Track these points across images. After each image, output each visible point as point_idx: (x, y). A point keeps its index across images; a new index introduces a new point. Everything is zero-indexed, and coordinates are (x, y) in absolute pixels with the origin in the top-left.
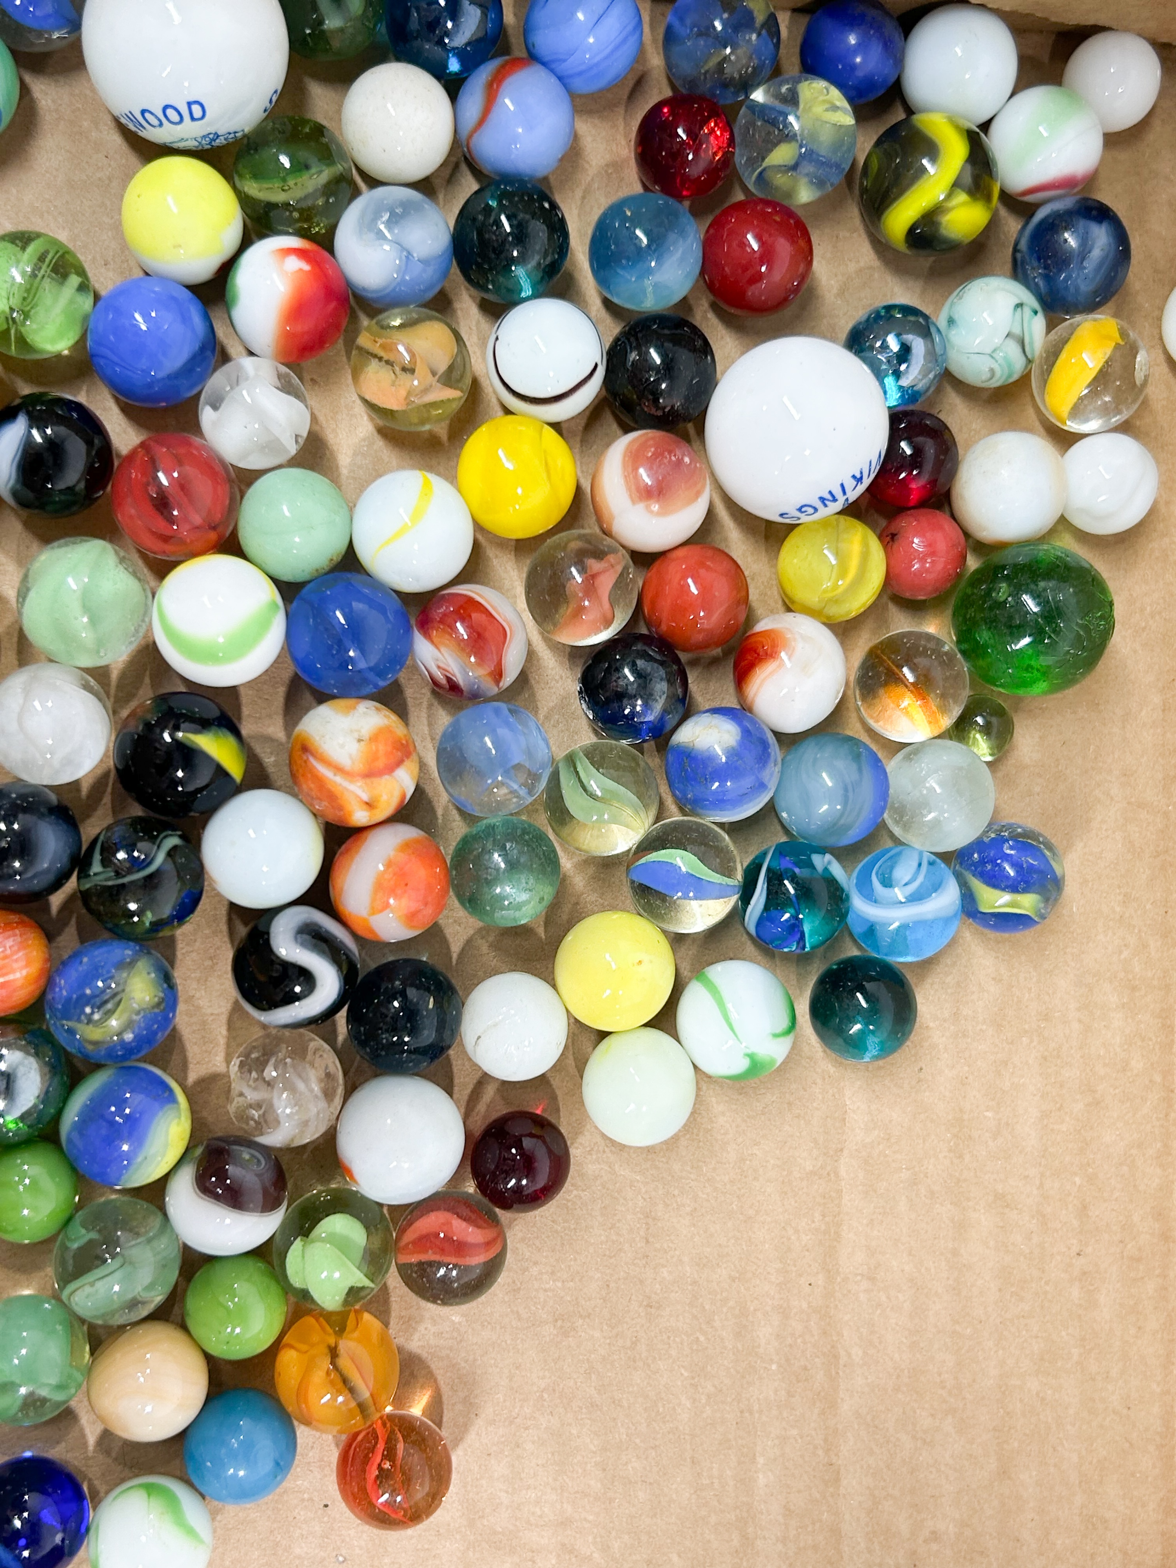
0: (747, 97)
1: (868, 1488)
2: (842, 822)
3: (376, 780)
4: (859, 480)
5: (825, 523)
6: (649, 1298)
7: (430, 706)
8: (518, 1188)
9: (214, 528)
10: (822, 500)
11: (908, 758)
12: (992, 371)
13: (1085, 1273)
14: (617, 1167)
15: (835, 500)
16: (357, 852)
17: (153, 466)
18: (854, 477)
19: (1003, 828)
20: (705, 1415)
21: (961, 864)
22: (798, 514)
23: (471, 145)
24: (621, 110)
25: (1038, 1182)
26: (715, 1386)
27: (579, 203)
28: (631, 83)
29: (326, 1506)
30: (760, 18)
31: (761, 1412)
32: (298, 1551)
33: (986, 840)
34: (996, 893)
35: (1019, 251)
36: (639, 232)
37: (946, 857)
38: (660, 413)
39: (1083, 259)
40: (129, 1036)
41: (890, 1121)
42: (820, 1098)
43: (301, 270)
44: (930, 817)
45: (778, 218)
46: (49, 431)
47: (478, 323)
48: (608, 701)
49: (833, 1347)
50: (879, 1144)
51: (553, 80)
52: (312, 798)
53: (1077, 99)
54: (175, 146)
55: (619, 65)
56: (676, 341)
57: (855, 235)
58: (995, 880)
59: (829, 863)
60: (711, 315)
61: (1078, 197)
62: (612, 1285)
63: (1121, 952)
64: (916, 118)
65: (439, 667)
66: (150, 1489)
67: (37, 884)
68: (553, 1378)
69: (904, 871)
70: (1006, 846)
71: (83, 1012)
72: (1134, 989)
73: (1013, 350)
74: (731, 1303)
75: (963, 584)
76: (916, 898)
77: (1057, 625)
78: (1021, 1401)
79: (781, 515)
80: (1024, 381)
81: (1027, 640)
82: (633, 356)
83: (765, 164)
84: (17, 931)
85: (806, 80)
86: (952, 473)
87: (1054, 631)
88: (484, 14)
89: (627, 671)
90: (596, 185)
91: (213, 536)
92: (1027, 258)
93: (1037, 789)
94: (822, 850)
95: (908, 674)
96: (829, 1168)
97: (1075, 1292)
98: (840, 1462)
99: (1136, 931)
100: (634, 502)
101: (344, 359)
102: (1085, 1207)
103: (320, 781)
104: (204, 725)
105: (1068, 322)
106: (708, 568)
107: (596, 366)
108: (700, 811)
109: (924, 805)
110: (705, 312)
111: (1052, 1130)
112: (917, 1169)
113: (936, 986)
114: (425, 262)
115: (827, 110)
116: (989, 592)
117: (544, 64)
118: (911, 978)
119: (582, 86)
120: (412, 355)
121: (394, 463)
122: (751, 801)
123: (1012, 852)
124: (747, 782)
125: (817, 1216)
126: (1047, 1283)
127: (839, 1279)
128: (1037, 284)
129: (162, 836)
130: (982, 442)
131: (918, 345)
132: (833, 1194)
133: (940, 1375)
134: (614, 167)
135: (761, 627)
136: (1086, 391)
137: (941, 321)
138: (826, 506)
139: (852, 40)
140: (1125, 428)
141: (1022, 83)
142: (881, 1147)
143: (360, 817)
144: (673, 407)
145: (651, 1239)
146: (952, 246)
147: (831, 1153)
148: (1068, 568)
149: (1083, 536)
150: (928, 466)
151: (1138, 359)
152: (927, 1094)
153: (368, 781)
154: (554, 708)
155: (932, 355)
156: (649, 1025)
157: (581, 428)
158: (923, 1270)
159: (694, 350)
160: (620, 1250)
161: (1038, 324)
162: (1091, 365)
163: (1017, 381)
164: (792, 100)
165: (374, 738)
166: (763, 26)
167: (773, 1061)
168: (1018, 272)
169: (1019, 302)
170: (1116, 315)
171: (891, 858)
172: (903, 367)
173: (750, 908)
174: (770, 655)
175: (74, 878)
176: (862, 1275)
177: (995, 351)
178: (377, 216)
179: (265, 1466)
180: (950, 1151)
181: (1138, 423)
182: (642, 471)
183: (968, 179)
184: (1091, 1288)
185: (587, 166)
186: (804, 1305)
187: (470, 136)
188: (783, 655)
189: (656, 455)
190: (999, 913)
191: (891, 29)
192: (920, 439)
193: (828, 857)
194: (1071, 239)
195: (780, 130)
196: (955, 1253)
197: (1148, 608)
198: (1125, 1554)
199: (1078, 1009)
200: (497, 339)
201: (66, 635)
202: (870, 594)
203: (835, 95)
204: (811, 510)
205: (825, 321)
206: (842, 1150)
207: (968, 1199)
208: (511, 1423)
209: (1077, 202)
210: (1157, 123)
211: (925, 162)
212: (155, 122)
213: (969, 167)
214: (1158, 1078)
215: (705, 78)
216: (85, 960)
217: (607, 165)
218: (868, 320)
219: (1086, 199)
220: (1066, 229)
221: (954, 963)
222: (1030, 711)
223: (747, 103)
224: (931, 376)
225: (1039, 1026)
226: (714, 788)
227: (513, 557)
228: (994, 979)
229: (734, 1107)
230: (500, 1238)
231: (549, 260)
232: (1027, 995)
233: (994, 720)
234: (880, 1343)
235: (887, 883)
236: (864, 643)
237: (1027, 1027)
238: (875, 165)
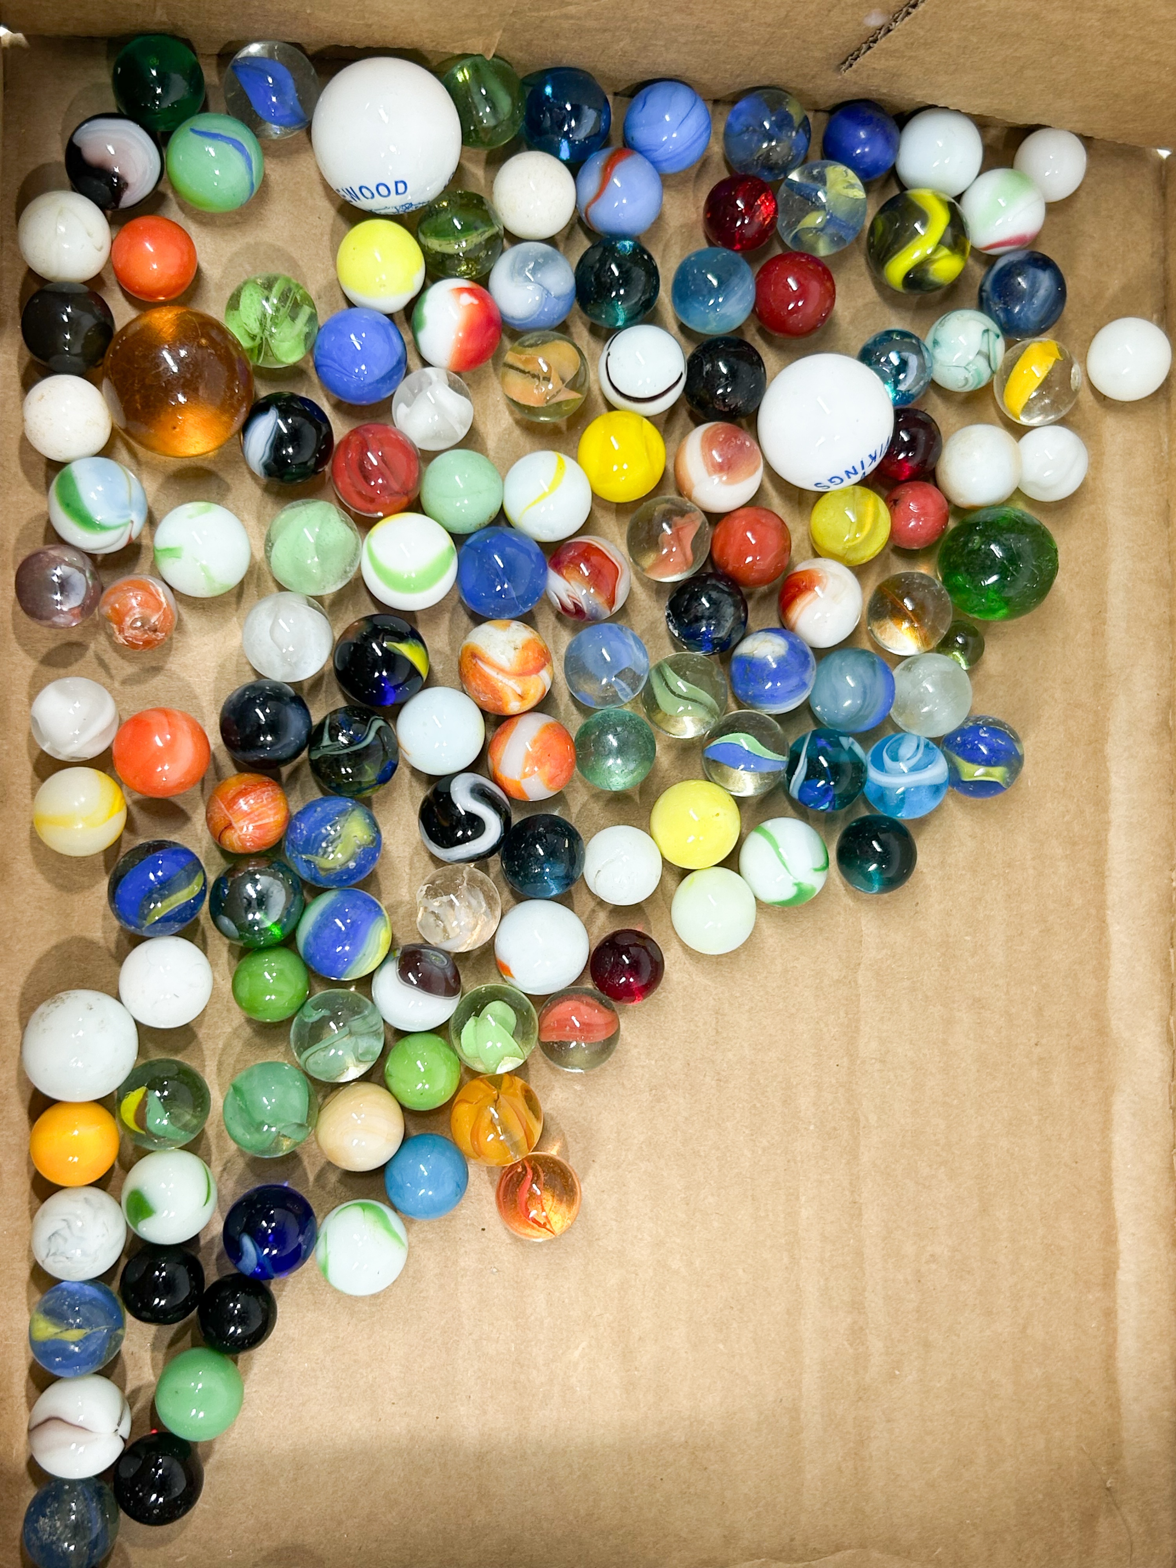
0: (786, 177)
1: (883, 1221)
2: (861, 714)
3: (527, 678)
4: (874, 458)
5: (844, 492)
6: (719, 1074)
7: (555, 628)
8: (627, 984)
9: (406, 494)
10: (847, 473)
11: (908, 669)
12: (966, 379)
13: (1041, 1059)
14: (694, 977)
15: (856, 473)
16: (511, 732)
17: (364, 447)
18: (870, 456)
19: (978, 719)
20: (761, 1163)
21: (947, 746)
22: (829, 484)
23: (589, 212)
24: (690, 185)
25: (1005, 990)
26: (768, 1142)
27: (661, 254)
28: (698, 166)
29: (483, 1230)
30: (797, 119)
31: (802, 1162)
32: (462, 1264)
33: (966, 727)
34: (975, 767)
35: (984, 291)
36: (710, 277)
37: (937, 741)
38: (727, 409)
39: (1033, 297)
40: (352, 865)
41: (895, 943)
42: (843, 924)
43: (472, 304)
44: (926, 709)
45: (811, 267)
46: (290, 421)
47: (588, 342)
48: (691, 622)
49: (855, 1113)
50: (887, 960)
51: (648, 164)
52: (479, 693)
53: (1026, 180)
54: (378, 212)
55: (694, 154)
56: (739, 356)
57: (862, 278)
58: (974, 757)
59: (853, 743)
60: (757, 338)
61: (1027, 251)
62: (692, 1064)
63: (1064, 817)
64: (909, 192)
65: (569, 596)
66: (363, 1207)
67: (282, 754)
68: (650, 1133)
69: (907, 750)
70: (981, 731)
71: (320, 846)
72: (1074, 844)
73: (982, 363)
74: (780, 1079)
75: (945, 538)
76: (915, 769)
77: (1018, 566)
78: (996, 1155)
79: (816, 485)
80: (989, 387)
81: (994, 578)
82: (708, 367)
83: (799, 227)
84: (270, 788)
85: (831, 165)
86: (938, 456)
87: (1016, 570)
88: (599, 116)
89: (704, 600)
90: (673, 241)
91: (405, 500)
92: (991, 297)
93: (1001, 693)
94: (847, 735)
95: (908, 604)
96: (850, 978)
97: (1035, 1073)
98: (861, 1201)
99: (1075, 800)
100: (710, 474)
101: (492, 370)
102: (1040, 1009)
103: (486, 679)
104: (401, 637)
105: (1020, 344)
106: (763, 525)
107: (682, 374)
108: (758, 705)
109: (921, 700)
110: (753, 335)
111: (1015, 950)
112: (915, 979)
113: (927, 842)
114: (558, 298)
115: (847, 188)
116: (966, 544)
117: (641, 152)
118: (912, 832)
119: (668, 168)
120: (548, 365)
121: (528, 447)
122: (795, 697)
123: (986, 735)
124: (794, 682)
125: (842, 1014)
126: (1013, 1066)
127: (858, 1062)
128: (998, 316)
129: (372, 719)
130: (959, 432)
131: (913, 361)
132: (854, 998)
133: (935, 1135)
134: (688, 228)
135: (800, 567)
136: (1034, 394)
137: (928, 342)
138: (849, 477)
139: (862, 135)
140: (1062, 422)
141: (987, 166)
142: (889, 962)
143: (514, 706)
144: (736, 406)
145: (720, 1030)
146: (937, 287)
147: (852, 966)
148: (1025, 524)
149: (1032, 503)
150: (921, 450)
151: (1073, 371)
152: (922, 922)
153: (522, 678)
154: (644, 630)
155: (923, 368)
156: (721, 865)
157: (663, 421)
158: (921, 1055)
159: (752, 364)
160: (697, 1037)
161: (999, 346)
162: (1038, 375)
163: (983, 387)
164: (821, 179)
165: (525, 647)
166: (800, 125)
167: (813, 890)
168: (983, 305)
169: (984, 328)
170: (1056, 338)
171: (896, 741)
172: (902, 376)
173: (794, 777)
174: (809, 588)
175: (306, 750)
176: (876, 1059)
177: (968, 364)
178: (525, 264)
179: (449, 1187)
180: (939, 966)
181: (1071, 419)
182: (714, 453)
183: (949, 239)
184: (1047, 1070)
185: (667, 227)
186: (834, 1081)
187: (589, 206)
188: (817, 589)
189: (726, 440)
190: (976, 781)
191: (891, 126)
192: (914, 430)
193: (851, 739)
194: (1022, 283)
195: (813, 203)
196: (945, 1042)
197: (1081, 558)
198: (1076, 1274)
199: (1033, 859)
200: (609, 354)
201: (301, 570)
202: (879, 545)
203: (851, 175)
204: (838, 481)
205: (841, 343)
206: (859, 964)
207: (954, 1002)
208: (619, 1167)
209: (1027, 255)
210: (1082, 194)
211: (917, 226)
212: (368, 195)
213: (950, 230)
214: (1093, 911)
215: (757, 163)
216: (319, 809)
217: (681, 226)
218: (875, 341)
219: (1033, 252)
220: (1019, 275)
221: (941, 824)
222: (995, 634)
223: (786, 181)
224: (922, 383)
225: (1004, 872)
226: (767, 687)
227: (614, 517)
228: (970, 836)
229: (779, 931)
230: (615, 1022)
231: (647, 296)
232: (995, 849)
233: (970, 640)
234: (890, 1110)
235: (895, 758)
236: (873, 583)
237: (995, 872)
238: (880, 228)
